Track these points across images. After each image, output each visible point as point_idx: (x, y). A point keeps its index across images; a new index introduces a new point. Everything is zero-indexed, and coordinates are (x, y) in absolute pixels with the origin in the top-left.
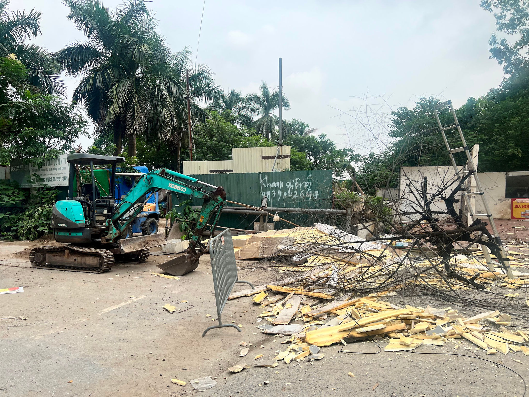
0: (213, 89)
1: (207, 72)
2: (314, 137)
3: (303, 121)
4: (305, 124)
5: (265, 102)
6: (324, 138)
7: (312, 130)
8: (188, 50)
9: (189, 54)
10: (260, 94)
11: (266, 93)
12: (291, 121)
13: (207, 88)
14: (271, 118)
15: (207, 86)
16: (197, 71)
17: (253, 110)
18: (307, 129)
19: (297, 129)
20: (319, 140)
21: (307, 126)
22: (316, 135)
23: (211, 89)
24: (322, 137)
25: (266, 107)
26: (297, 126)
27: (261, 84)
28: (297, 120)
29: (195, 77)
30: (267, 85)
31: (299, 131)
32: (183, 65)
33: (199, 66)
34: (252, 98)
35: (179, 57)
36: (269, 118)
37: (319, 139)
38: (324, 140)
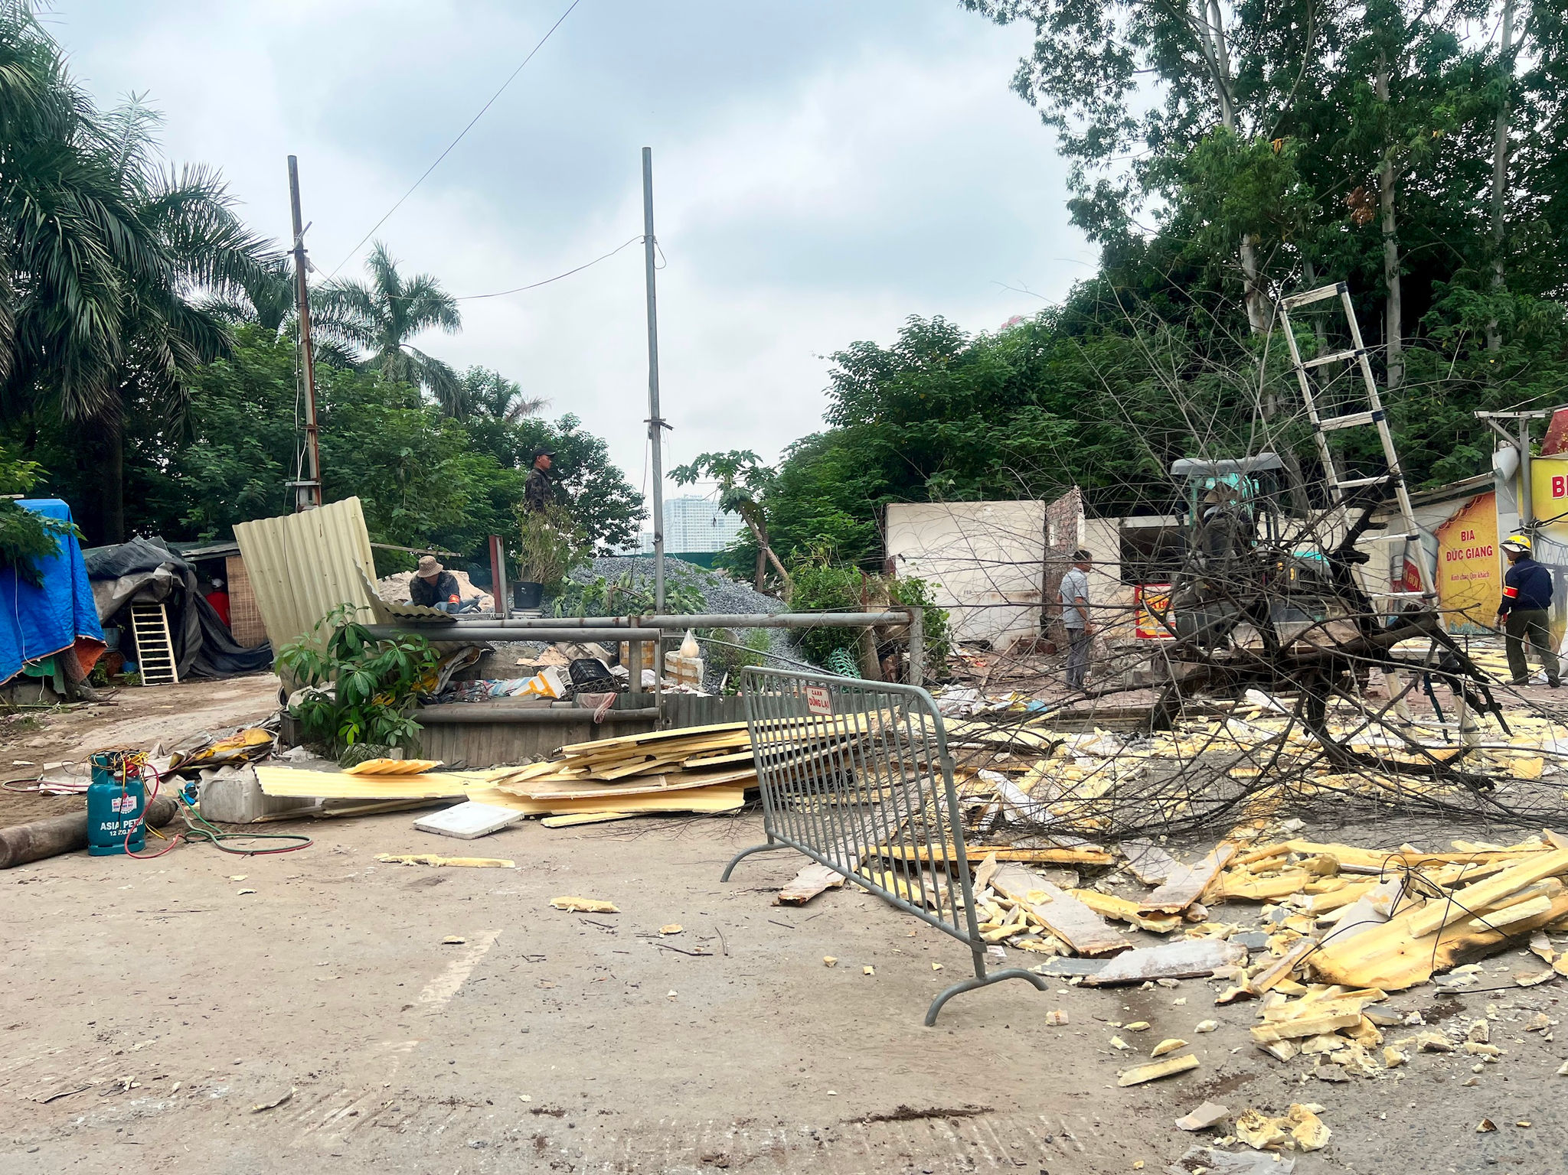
0: (246, 249)
1: (216, 191)
2: (541, 424)
3: (503, 376)
4: (511, 383)
5: (386, 309)
6: (571, 428)
7: (536, 405)
8: (146, 106)
9: (150, 123)
10: (368, 282)
11: (388, 280)
12: (466, 374)
13: (224, 244)
14: (409, 359)
15: (226, 236)
16: (179, 183)
17: (354, 332)
18: (514, 401)
19: (485, 401)
20: (559, 434)
21: (516, 391)
22: (550, 418)
23: (240, 247)
24: (567, 425)
25: (388, 325)
26: (485, 390)
27: (369, 250)
28: (484, 370)
29: (174, 202)
30: (393, 256)
31: (489, 406)
32: (130, 158)
33: (186, 169)
34: (341, 292)
35: (112, 130)
36: (401, 362)
37: (557, 430)
38: (573, 433)
